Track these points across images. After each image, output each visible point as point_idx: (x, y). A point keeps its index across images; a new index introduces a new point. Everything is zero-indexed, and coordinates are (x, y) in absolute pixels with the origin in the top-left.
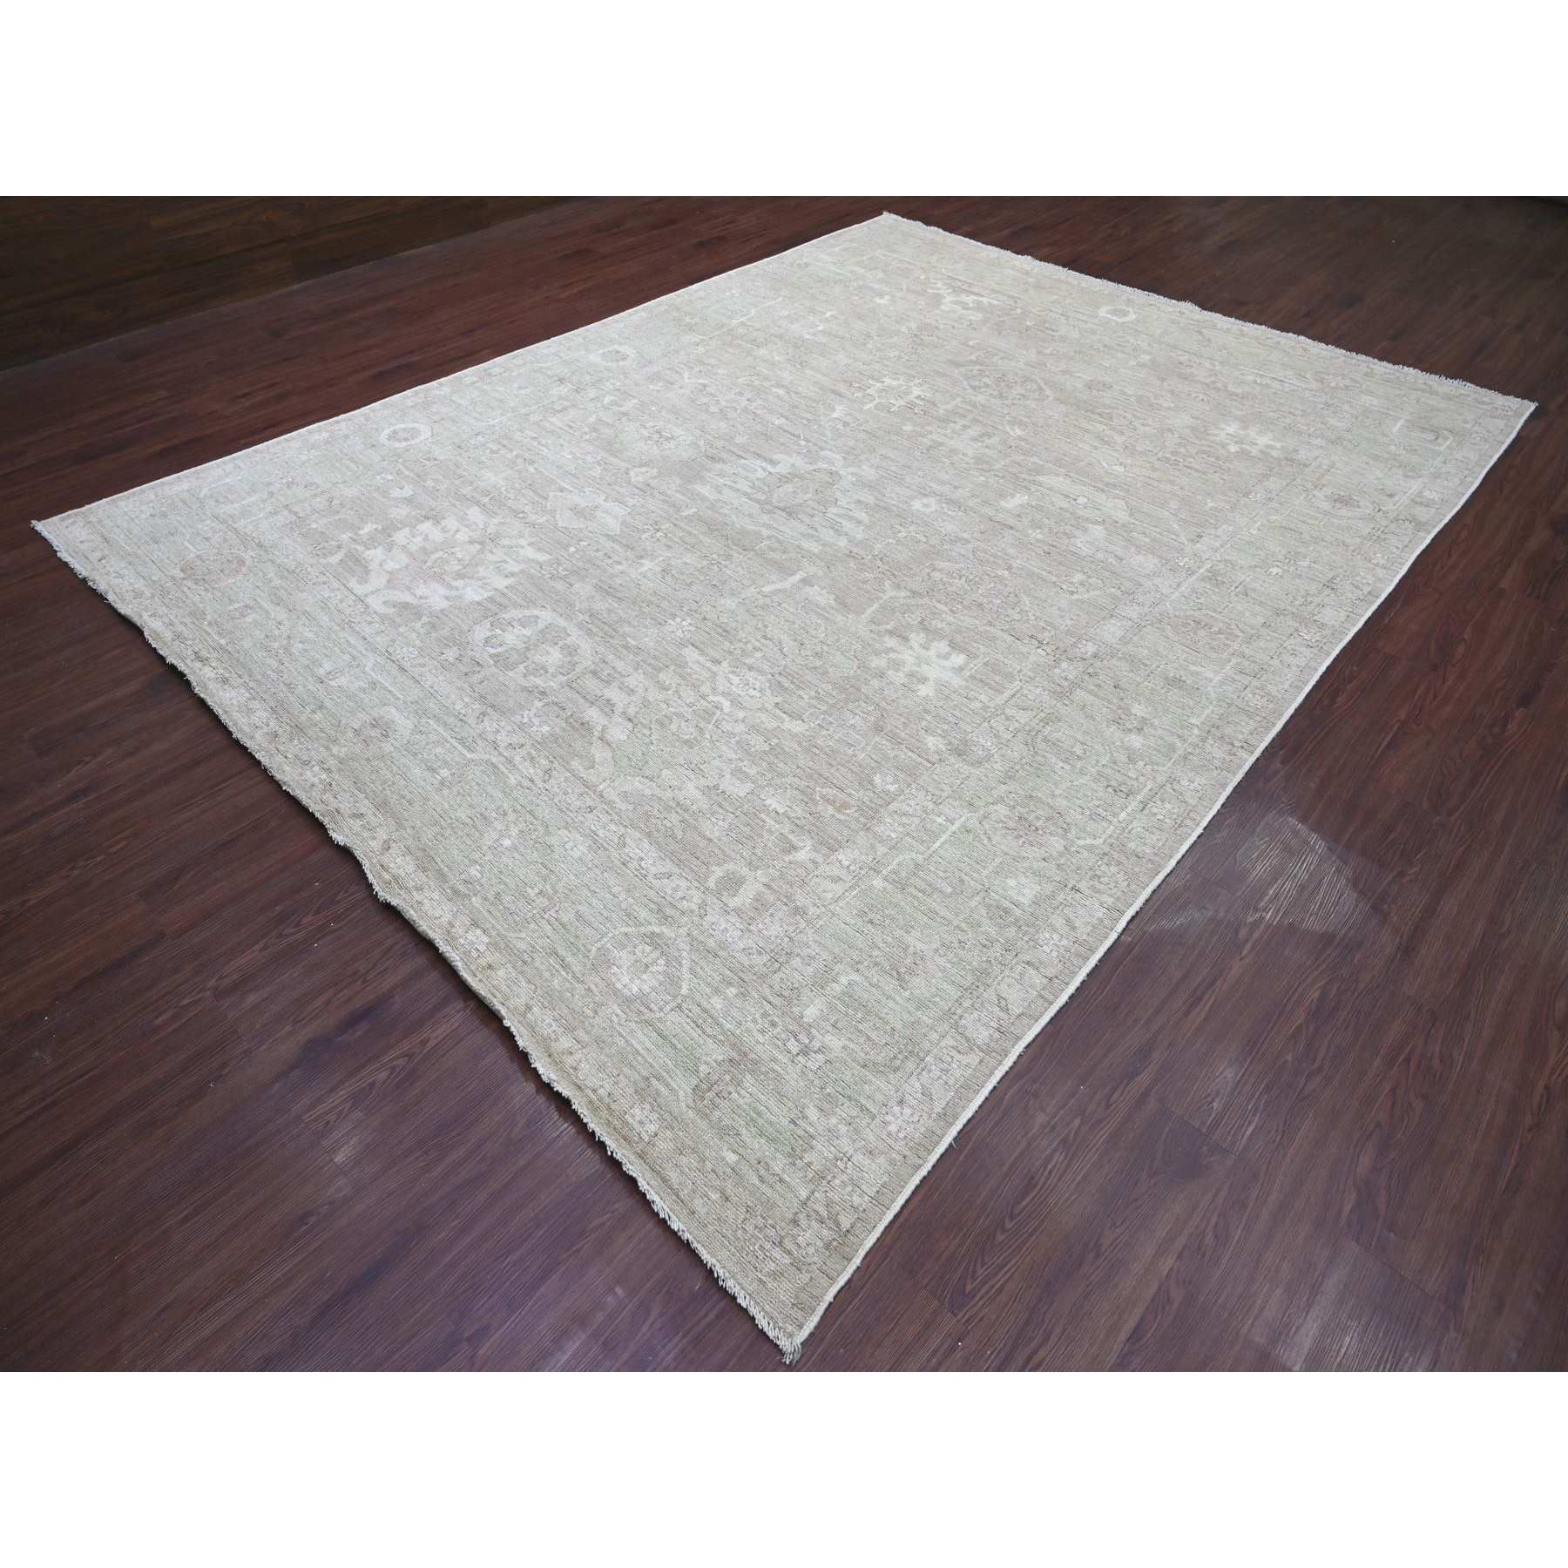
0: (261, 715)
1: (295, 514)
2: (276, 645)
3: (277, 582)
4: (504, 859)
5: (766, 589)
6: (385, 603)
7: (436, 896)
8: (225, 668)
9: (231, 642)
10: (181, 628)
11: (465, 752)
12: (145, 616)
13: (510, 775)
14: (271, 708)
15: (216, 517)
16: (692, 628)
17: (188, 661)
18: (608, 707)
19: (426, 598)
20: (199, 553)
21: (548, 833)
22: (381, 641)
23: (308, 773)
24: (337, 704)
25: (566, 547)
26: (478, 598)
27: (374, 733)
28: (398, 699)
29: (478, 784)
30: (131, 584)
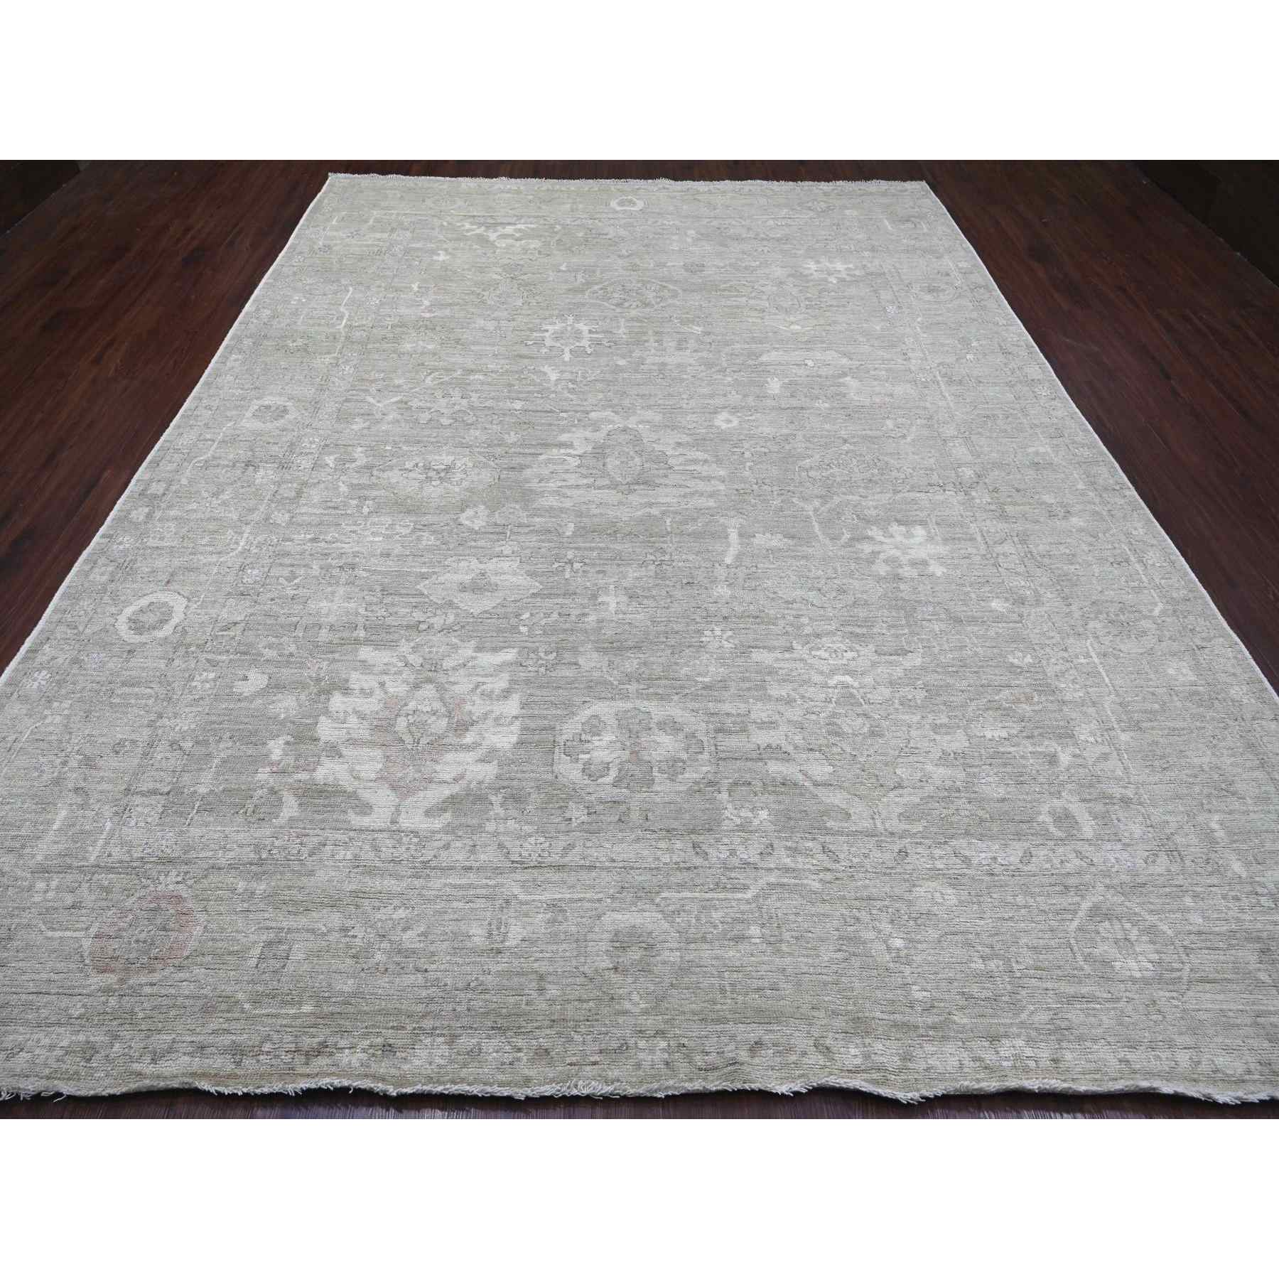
0: (493, 1048)
1: (154, 792)
2: (379, 957)
3: (261, 887)
4: (918, 959)
5: (728, 560)
6: (428, 813)
7: (929, 1048)
8: (365, 1036)
9: (319, 999)
10: (226, 1040)
11: (739, 896)
12: (145, 1067)
13: (805, 882)
14: (493, 1028)
15: (43, 870)
16: (730, 633)
17: (300, 1070)
18: (774, 751)
19: (462, 777)
20: (93, 931)
21: (910, 903)
22: (488, 856)
23: (641, 1056)
24: (551, 960)
25: (514, 629)
26: (514, 739)
27: (635, 954)
28: (599, 900)
29: (797, 914)
30: (52, 1047)
